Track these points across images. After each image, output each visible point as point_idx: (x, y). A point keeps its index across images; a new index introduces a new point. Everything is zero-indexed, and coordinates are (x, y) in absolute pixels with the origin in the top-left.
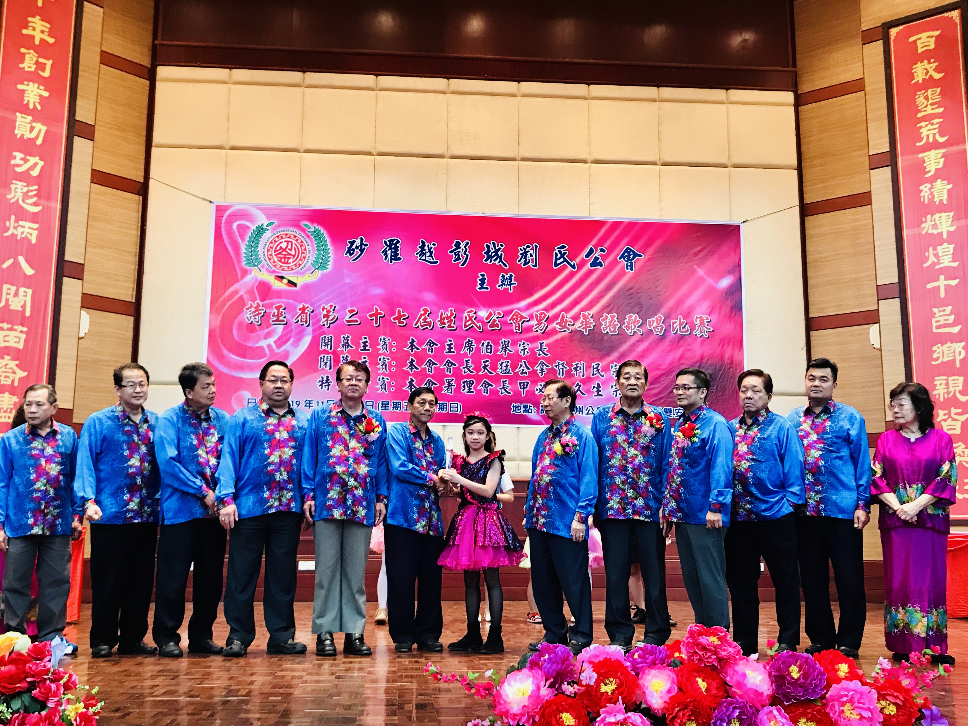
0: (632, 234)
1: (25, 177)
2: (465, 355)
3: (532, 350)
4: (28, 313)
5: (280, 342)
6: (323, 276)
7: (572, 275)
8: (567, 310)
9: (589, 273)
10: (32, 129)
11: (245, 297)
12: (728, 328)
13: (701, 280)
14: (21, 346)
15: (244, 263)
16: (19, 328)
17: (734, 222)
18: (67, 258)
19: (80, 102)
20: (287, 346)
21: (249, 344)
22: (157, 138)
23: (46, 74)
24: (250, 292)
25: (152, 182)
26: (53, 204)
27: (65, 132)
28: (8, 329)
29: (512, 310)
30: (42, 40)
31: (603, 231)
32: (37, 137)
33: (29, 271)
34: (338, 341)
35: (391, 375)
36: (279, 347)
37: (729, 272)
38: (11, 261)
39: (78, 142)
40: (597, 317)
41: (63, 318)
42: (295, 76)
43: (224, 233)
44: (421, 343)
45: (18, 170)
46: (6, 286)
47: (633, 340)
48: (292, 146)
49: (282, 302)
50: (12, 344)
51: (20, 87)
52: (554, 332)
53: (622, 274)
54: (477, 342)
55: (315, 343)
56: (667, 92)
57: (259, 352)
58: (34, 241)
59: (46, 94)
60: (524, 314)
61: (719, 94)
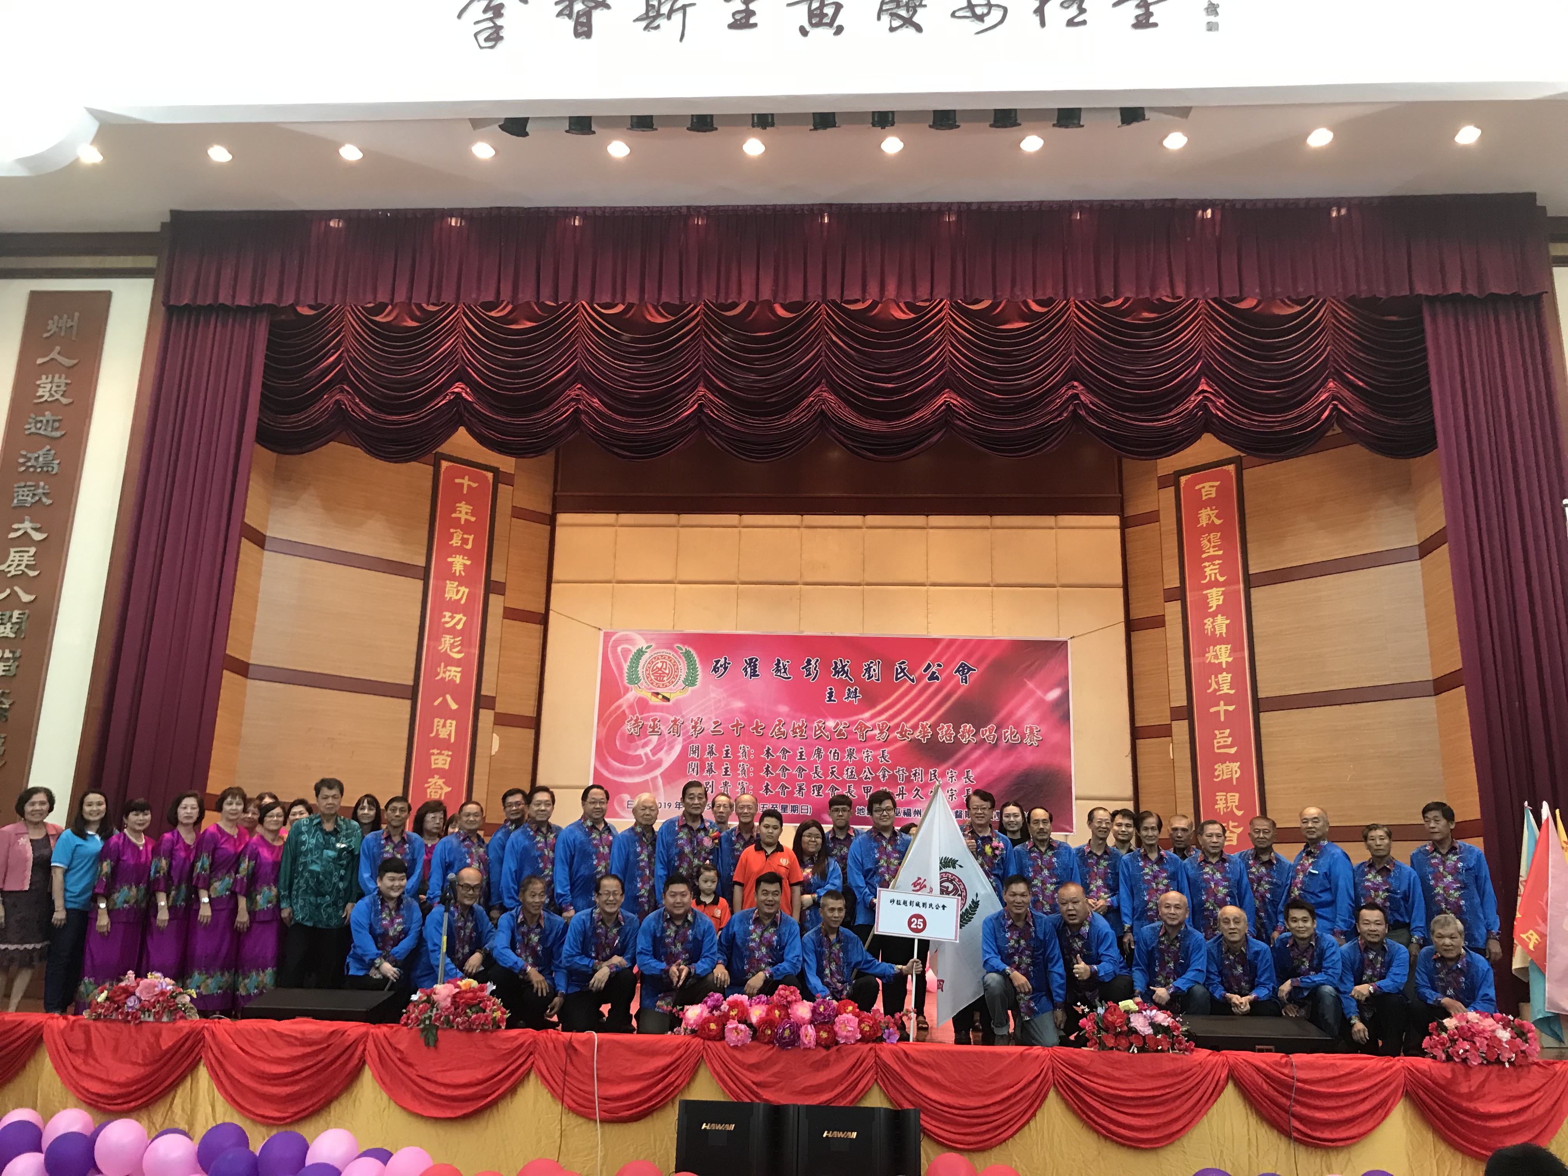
0: (966, 651)
1: (452, 631)
2: (815, 762)
3: (874, 757)
4: (452, 740)
5: (655, 751)
6: (693, 691)
7: (911, 688)
8: (907, 720)
9: (927, 686)
10: (458, 592)
11: (627, 712)
12: (1056, 737)
13: (1032, 693)
14: (447, 767)
15: (626, 681)
16: (446, 752)
17: (1062, 639)
18: (483, 693)
19: (494, 566)
20: (661, 755)
21: (630, 753)
22: (557, 574)
23: (469, 547)
24: (631, 707)
25: (551, 612)
26: (472, 651)
27: (482, 592)
28: (438, 754)
29: (857, 721)
30: (466, 520)
31: (939, 648)
32: (461, 598)
33: (454, 706)
34: (704, 750)
35: (749, 780)
36: (654, 754)
37: (1057, 685)
38: (440, 699)
39: (492, 597)
40: (934, 727)
41: (479, 743)
42: (671, 518)
43: (610, 656)
44: (775, 751)
45: (447, 626)
46: (436, 720)
47: (968, 747)
48: (668, 578)
49: (658, 715)
50: (440, 766)
51: (450, 560)
52: (895, 740)
53: (957, 686)
54: (826, 750)
55: (684, 751)
56: (999, 520)
57: (638, 760)
58: (458, 681)
59: (468, 563)
60: (868, 724)
61: (1049, 520)
